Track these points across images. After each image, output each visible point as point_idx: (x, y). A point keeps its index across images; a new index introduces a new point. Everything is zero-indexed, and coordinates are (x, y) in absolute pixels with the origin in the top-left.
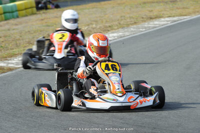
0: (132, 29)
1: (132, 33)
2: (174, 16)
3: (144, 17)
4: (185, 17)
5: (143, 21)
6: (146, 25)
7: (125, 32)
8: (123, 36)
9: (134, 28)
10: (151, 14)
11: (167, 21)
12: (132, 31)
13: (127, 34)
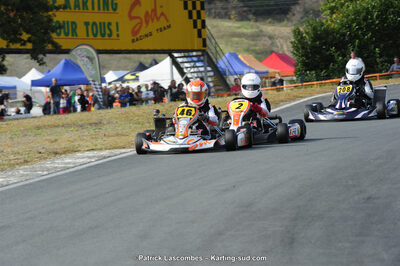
0: (22, 171)
1: (23, 178)
2: (101, 149)
3: (42, 151)
4: (123, 150)
5: (40, 159)
6: (48, 164)
7: (8, 176)
8: (5, 183)
9: (25, 170)
10: (55, 146)
11: (90, 157)
12: (23, 175)
13: (13, 180)
